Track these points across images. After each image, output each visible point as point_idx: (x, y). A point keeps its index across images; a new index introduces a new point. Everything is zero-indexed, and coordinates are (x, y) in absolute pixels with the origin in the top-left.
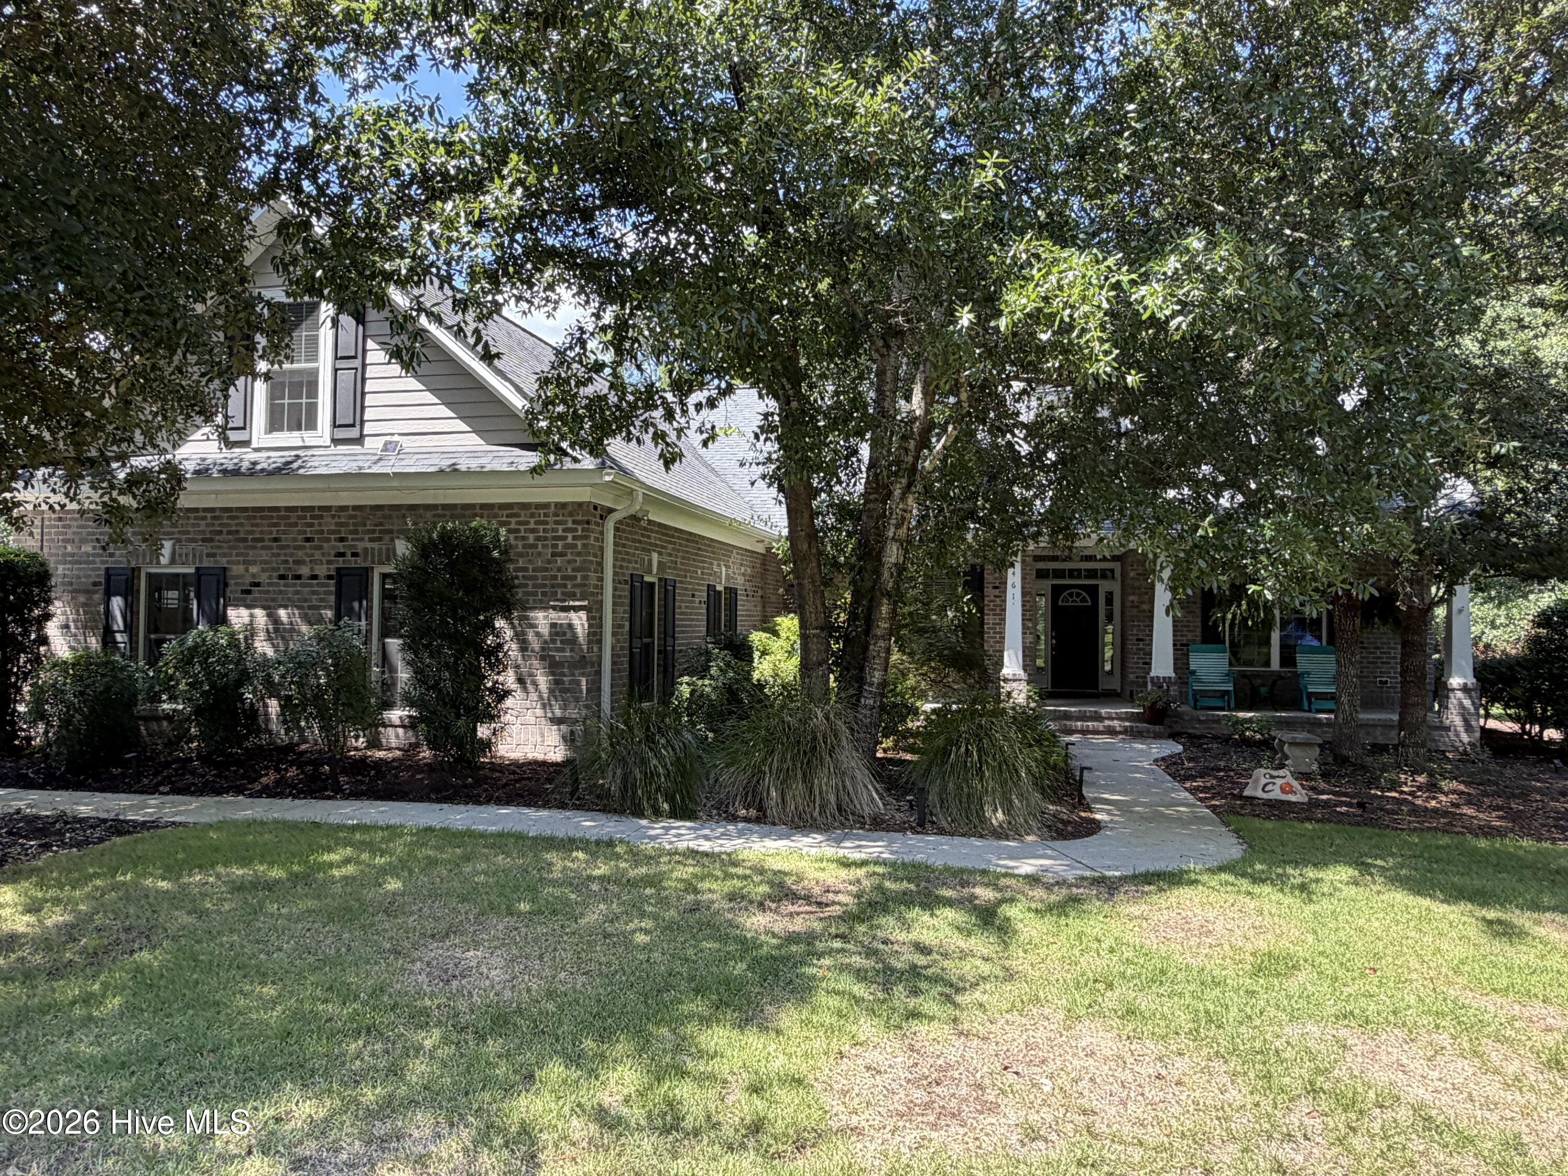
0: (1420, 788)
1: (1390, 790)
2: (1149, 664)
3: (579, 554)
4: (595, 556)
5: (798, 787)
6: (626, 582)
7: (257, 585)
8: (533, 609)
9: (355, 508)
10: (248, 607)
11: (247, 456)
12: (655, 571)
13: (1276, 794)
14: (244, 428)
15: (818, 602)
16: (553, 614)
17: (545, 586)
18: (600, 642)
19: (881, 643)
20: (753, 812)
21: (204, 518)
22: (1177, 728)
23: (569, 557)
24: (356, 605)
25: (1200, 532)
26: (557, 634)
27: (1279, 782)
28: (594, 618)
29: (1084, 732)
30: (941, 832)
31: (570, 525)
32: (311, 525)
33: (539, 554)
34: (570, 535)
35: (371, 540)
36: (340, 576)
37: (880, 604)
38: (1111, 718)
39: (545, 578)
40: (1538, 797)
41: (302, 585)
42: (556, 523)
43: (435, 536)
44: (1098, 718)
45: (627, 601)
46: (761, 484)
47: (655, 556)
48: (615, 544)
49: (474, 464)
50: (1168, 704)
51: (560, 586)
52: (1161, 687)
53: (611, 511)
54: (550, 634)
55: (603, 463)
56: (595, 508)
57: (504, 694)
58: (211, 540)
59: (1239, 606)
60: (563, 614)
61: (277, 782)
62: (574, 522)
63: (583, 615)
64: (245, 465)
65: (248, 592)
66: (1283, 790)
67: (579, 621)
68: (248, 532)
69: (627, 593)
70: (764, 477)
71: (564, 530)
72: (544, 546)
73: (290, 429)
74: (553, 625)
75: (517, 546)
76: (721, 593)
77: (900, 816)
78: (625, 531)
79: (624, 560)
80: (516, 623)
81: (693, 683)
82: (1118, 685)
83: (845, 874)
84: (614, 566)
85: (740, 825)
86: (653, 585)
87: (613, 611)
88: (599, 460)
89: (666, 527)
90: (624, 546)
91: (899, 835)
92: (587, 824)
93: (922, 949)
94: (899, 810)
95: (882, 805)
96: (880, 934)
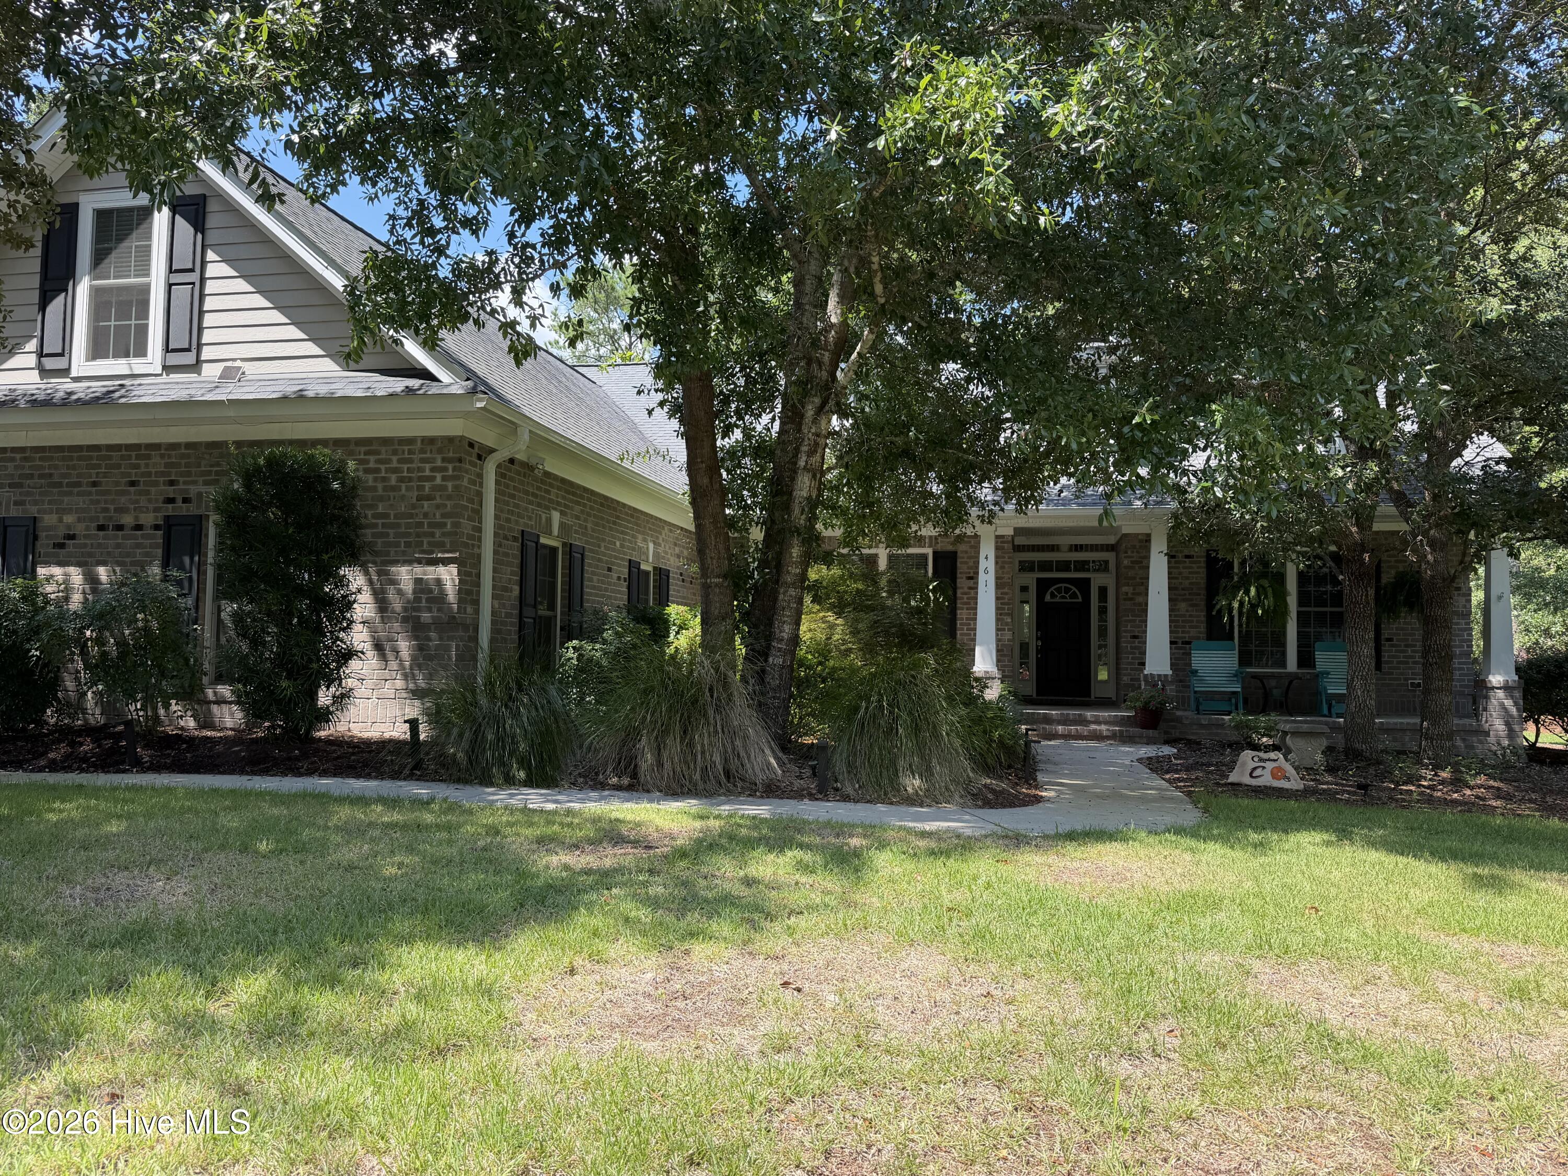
0: (1442, 783)
1: (1405, 783)
2: (1143, 664)
3: (449, 498)
4: (471, 501)
5: (674, 746)
6: (515, 539)
7: (72, 537)
8: (395, 562)
9: (189, 445)
10: (61, 564)
11: (64, 385)
12: (555, 531)
13: (1265, 779)
14: (62, 355)
15: (721, 546)
16: (419, 570)
17: (408, 535)
18: (476, 602)
19: (792, 592)
20: (626, 780)
21: (13, 460)
22: (1176, 734)
23: (438, 501)
24: (187, 560)
25: (1137, 420)
26: (422, 591)
27: (1270, 765)
28: (468, 574)
29: (1067, 737)
30: (846, 798)
31: (439, 463)
32: (137, 467)
33: (403, 498)
34: (439, 476)
35: (206, 483)
36: (169, 526)
37: (791, 546)
38: (1098, 722)
39: (408, 526)
41: (124, 537)
42: (423, 461)
43: (261, 461)
44: (1083, 722)
45: (517, 561)
46: (661, 414)
47: (556, 516)
48: (498, 491)
49: (323, 390)
50: (1162, 704)
51: (426, 534)
52: (1155, 685)
53: (492, 451)
54: (414, 592)
55: (475, 387)
56: (471, 445)
57: (348, 655)
58: (20, 485)
59: (1247, 592)
60: (431, 569)
61: (67, 757)
62: (444, 460)
63: (453, 569)
64: (61, 394)
65: (62, 546)
66: (1274, 776)
67: (448, 575)
68: (64, 476)
69: (518, 553)
70: (661, 404)
71: (433, 470)
72: (408, 489)
73: (116, 356)
74: (418, 581)
75: (374, 489)
76: (647, 573)
77: (798, 784)
78: (511, 479)
79: (512, 513)
80: (375, 578)
81: (581, 648)
82: (1111, 693)
83: (698, 824)
84: (497, 517)
85: (606, 793)
86: (554, 550)
87: (495, 570)
88: (470, 384)
89: (571, 484)
90: (513, 496)
91: (792, 802)
92: (422, 790)
93: (749, 882)
94: (800, 777)
95: (780, 772)
96: (704, 869)
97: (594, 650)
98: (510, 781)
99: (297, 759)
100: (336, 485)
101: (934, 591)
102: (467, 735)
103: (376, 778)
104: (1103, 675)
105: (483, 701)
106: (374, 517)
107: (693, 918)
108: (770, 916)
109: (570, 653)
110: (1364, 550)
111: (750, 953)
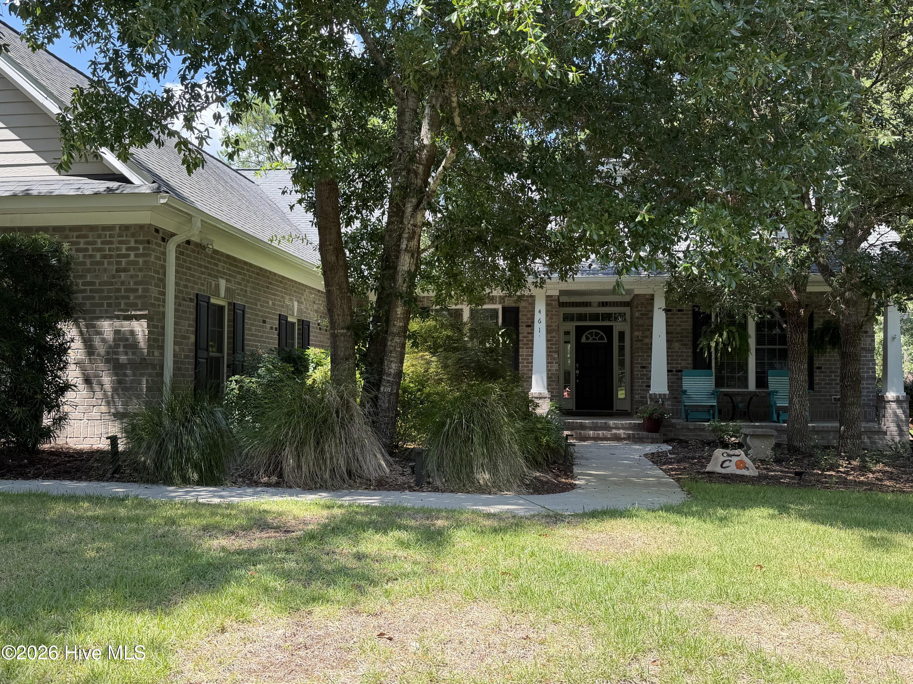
0: (853, 469)
1: (828, 470)
2: (649, 386)
3: (141, 270)
4: (158, 272)
5: (310, 454)
6: (191, 300)
8: (98, 318)
12: (222, 293)
13: (732, 469)
15: (345, 307)
16: (117, 323)
17: (110, 298)
18: (162, 348)
19: (397, 340)
20: (274, 479)
22: (671, 435)
23: (132, 272)
25: (639, 219)
26: (120, 340)
27: (735, 459)
28: (156, 327)
29: (595, 439)
30: (436, 490)
31: (132, 244)
33: (105, 270)
34: (132, 254)
37: (396, 306)
38: (617, 428)
39: (109, 291)
42: (120, 242)
44: (607, 428)
45: (193, 317)
46: (300, 209)
47: (223, 283)
48: (177, 265)
49: (44, 190)
50: (662, 414)
51: (123, 297)
52: (657, 402)
53: (173, 235)
54: (114, 340)
55: (159, 188)
56: (157, 231)
57: (65, 388)
59: (721, 335)
60: (126, 323)
62: (136, 242)
63: (144, 323)
66: (738, 467)
67: (140, 328)
69: (193, 310)
70: (300, 202)
71: (128, 249)
72: (109, 263)
75: (84, 263)
76: (293, 324)
77: (401, 479)
78: (188, 255)
79: (189, 281)
80: (84, 330)
81: (241, 381)
82: (627, 407)
83: (325, 513)
84: (177, 284)
85: (259, 489)
86: (221, 308)
87: (176, 324)
88: (155, 185)
89: (235, 259)
90: (189, 269)
91: (397, 493)
92: (119, 489)
93: (359, 557)
94: (403, 474)
95: (387, 470)
96: (327, 548)
97: (251, 383)
98: (186, 481)
99: (26, 466)
100: (54, 262)
101: (503, 335)
102: (154, 447)
103: (86, 480)
104: (621, 394)
105: (166, 422)
106: (84, 284)
107: (316, 587)
108: (373, 583)
109: (234, 385)
110: (800, 307)
111: (357, 612)
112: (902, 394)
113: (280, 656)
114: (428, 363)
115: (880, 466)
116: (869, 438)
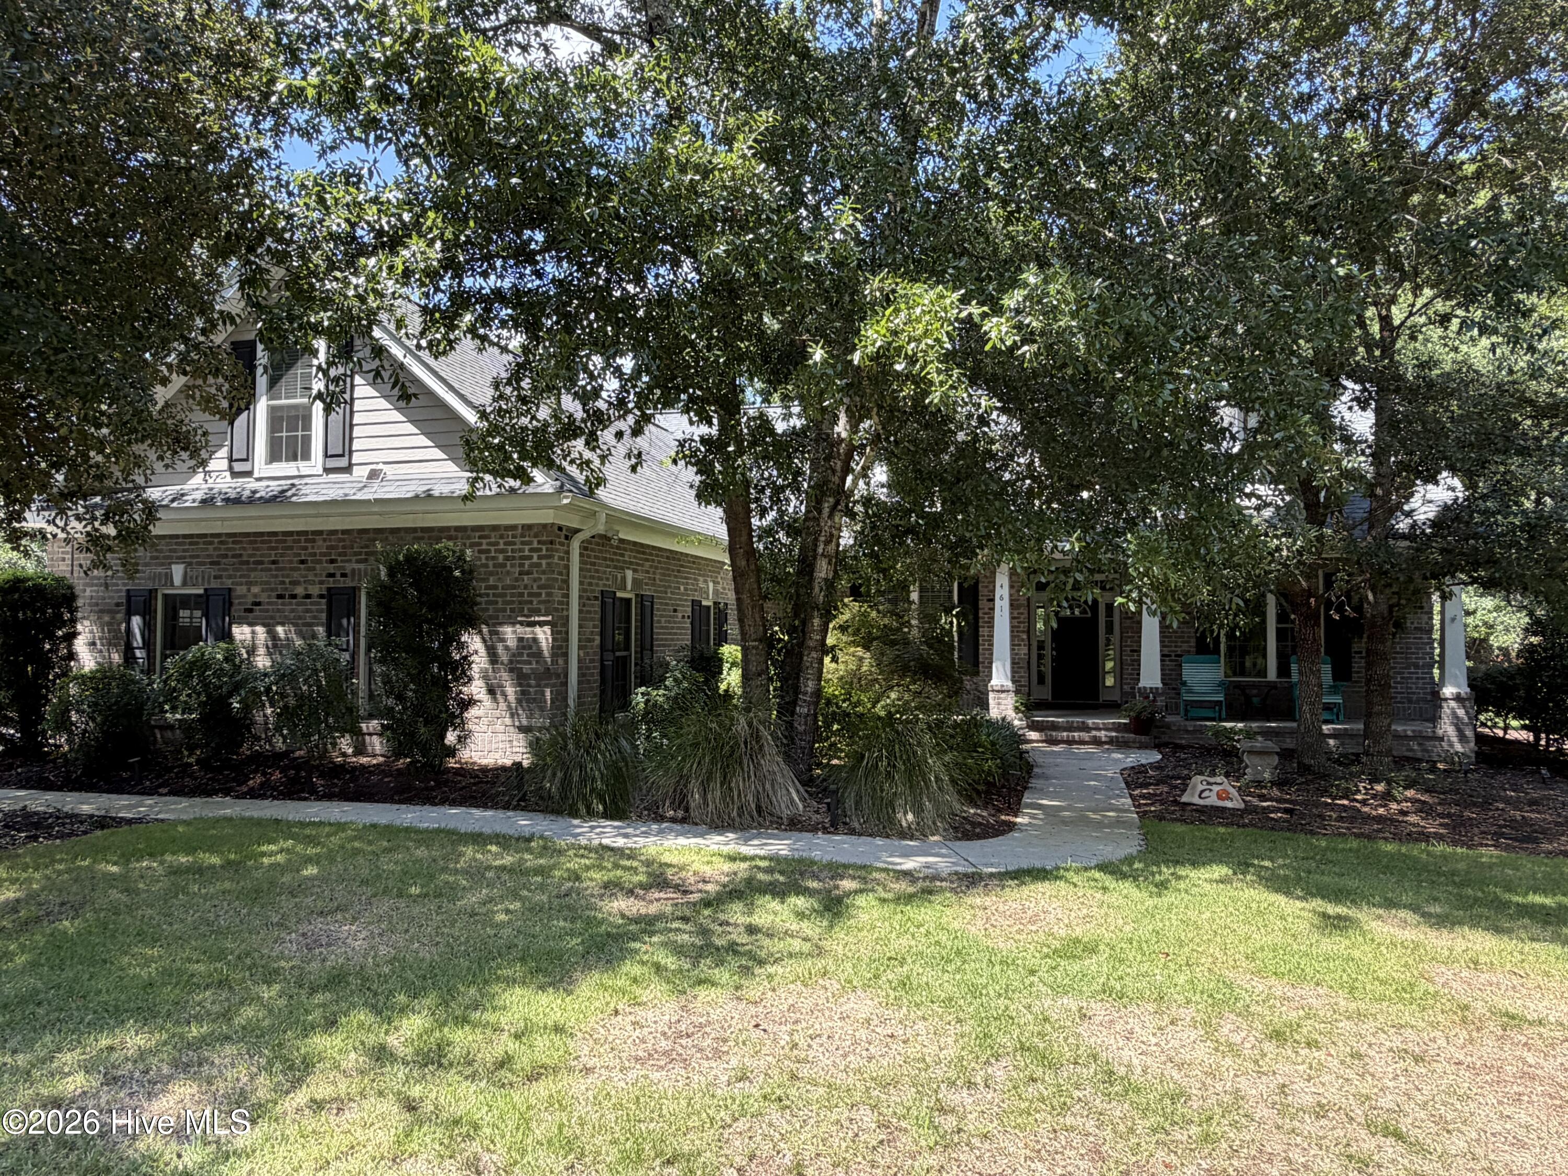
0: (1374, 797)
1: (1341, 798)
2: (1138, 677)
3: (544, 573)
4: (560, 574)
5: (716, 789)
6: (596, 598)
7: (258, 604)
8: (501, 624)
9: (344, 532)
10: (251, 624)
11: (250, 484)
12: (629, 586)
13: (1212, 800)
14: (246, 460)
16: (519, 628)
17: (513, 602)
18: (566, 655)
19: (814, 654)
20: (680, 814)
21: (211, 543)
23: (535, 575)
24: (345, 621)
26: (524, 648)
27: (1216, 788)
28: (559, 632)
30: (852, 832)
31: (535, 545)
32: (306, 548)
33: (508, 573)
34: (535, 555)
35: (358, 562)
36: (331, 595)
37: (812, 617)
38: (1098, 729)
39: (512, 595)
40: (1501, 806)
41: (298, 604)
42: (523, 543)
43: (401, 558)
44: (1085, 728)
45: (598, 616)
47: (629, 574)
48: (581, 562)
49: (446, 490)
50: (1154, 714)
51: (526, 602)
52: (1148, 697)
53: (577, 531)
54: (518, 648)
55: (562, 486)
56: (560, 529)
57: (469, 703)
58: (218, 563)
60: (529, 629)
61: (262, 785)
62: (539, 543)
63: (547, 629)
64: (247, 493)
65: (250, 611)
66: (1219, 797)
67: (544, 635)
68: (250, 556)
69: (598, 609)
71: (531, 550)
72: (512, 566)
73: (287, 460)
74: (520, 640)
75: (486, 566)
76: (708, 608)
77: (816, 818)
78: (592, 550)
79: (592, 577)
80: (487, 637)
81: (648, 694)
82: (1116, 697)
83: (727, 867)
84: (581, 583)
85: (665, 825)
86: (628, 601)
87: (580, 626)
88: (558, 483)
89: (642, 545)
90: (594, 564)
91: (810, 835)
92: (523, 822)
93: (752, 930)
94: (817, 812)
95: (801, 806)
96: (722, 917)
97: (658, 695)
98: (591, 814)
99: (432, 790)
100: (457, 573)
101: (957, 616)
102: (560, 775)
103: (492, 808)
104: (1110, 681)
105: (571, 746)
106: (487, 588)
107: (705, 967)
108: (761, 963)
109: (640, 698)
110: (1310, 596)
111: (738, 998)
112: (1465, 690)
113: (664, 1043)
114: (861, 659)
115: (1410, 793)
116: (1420, 744)
